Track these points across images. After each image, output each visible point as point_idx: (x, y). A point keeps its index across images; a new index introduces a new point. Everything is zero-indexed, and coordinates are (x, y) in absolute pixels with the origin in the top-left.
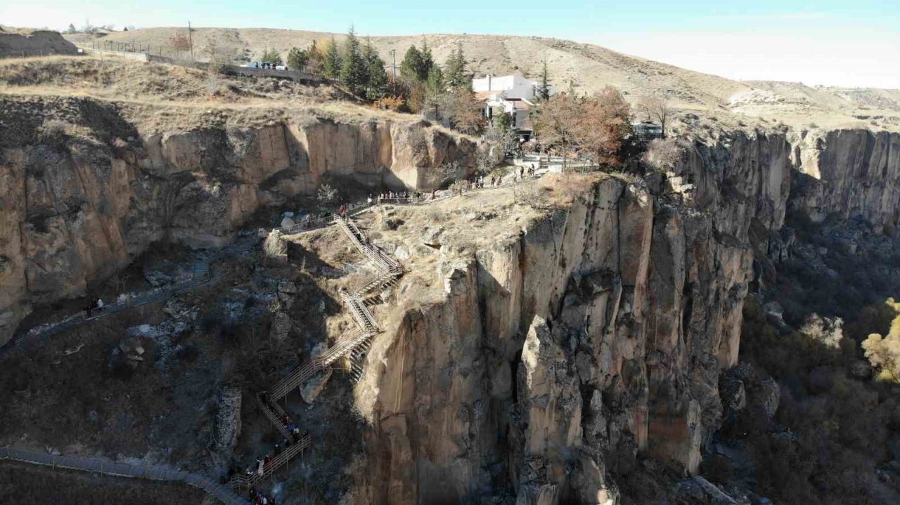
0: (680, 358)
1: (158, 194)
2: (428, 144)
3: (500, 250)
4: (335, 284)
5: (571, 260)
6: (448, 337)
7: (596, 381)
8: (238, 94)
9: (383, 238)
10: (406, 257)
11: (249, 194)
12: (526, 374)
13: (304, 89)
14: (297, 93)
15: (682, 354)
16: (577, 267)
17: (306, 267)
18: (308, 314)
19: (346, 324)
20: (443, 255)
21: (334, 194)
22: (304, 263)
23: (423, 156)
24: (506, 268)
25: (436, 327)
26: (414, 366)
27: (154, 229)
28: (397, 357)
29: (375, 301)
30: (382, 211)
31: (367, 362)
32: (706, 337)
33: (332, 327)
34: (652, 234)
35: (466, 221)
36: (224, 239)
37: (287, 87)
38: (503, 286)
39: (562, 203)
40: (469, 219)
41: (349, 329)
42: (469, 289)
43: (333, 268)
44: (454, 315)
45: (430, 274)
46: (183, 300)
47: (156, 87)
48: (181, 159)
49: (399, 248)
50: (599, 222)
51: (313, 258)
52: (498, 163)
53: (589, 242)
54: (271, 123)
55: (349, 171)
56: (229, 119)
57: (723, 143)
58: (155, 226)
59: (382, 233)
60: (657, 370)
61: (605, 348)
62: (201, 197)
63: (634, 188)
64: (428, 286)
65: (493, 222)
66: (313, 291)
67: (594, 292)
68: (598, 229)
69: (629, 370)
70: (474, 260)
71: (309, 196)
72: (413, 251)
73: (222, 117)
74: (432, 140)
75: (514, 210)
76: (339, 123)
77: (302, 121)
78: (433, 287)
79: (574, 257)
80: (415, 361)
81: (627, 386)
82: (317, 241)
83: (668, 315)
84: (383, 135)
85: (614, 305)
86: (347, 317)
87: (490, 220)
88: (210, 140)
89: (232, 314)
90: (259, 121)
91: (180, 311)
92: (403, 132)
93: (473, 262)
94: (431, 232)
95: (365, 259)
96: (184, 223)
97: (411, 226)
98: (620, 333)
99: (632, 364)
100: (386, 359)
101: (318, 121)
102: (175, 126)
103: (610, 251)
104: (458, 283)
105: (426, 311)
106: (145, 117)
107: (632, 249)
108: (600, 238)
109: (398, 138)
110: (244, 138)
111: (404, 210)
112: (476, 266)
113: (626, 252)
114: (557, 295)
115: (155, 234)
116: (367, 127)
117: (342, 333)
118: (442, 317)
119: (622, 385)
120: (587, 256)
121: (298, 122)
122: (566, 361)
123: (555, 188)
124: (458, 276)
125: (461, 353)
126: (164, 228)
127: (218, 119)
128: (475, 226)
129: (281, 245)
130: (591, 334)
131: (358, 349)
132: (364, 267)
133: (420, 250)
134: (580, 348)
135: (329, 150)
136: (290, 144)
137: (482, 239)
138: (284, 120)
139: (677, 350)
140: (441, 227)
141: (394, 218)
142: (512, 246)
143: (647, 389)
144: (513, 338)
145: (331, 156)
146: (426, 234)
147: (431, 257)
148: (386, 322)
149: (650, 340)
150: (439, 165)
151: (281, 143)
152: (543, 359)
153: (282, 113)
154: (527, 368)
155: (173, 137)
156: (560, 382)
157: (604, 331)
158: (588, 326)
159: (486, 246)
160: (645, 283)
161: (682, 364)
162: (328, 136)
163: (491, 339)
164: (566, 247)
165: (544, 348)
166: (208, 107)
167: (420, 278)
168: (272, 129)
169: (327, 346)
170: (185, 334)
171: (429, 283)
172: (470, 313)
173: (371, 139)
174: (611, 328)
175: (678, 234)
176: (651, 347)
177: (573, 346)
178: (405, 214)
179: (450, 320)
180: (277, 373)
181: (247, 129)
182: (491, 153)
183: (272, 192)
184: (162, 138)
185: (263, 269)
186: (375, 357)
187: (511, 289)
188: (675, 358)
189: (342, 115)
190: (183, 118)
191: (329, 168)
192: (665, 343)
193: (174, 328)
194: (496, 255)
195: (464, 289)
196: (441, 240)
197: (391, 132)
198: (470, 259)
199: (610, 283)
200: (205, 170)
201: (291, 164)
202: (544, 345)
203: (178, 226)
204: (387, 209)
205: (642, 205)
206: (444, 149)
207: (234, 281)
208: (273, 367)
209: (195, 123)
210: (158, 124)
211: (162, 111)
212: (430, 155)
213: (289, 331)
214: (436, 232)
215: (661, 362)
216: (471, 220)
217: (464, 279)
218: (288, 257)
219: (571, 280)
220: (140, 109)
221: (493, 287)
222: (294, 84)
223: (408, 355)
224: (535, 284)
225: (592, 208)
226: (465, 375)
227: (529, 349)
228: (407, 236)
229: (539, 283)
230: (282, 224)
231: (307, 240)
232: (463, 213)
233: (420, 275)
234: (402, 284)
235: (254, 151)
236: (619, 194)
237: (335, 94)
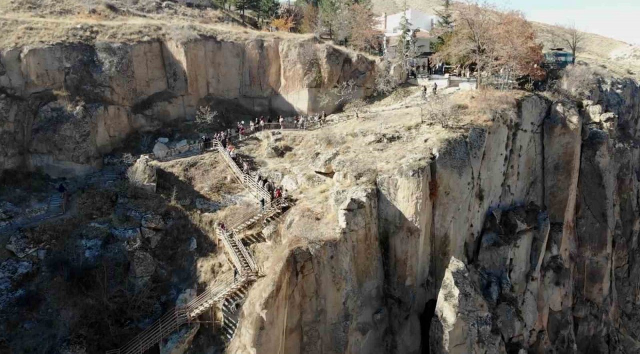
0: (612, 309)
1: (16, 115)
2: (320, 62)
3: (406, 176)
4: (210, 219)
5: (489, 192)
6: (344, 284)
7: (521, 338)
8: (116, 13)
9: (268, 166)
10: (294, 187)
11: (119, 116)
12: (442, 332)
13: (189, 11)
14: (181, 14)
15: (614, 304)
16: (496, 201)
17: (178, 199)
18: (175, 253)
19: (221, 266)
20: (337, 184)
21: (214, 117)
22: (174, 194)
23: (314, 75)
24: (414, 197)
25: (328, 269)
26: (300, 319)
27: (9, 154)
28: (278, 307)
29: (256, 239)
30: (268, 137)
31: (243, 313)
32: (630, 285)
33: (203, 269)
34: (581, 162)
35: (364, 144)
36: (88, 166)
37: (170, 8)
38: (410, 220)
39: (480, 122)
40: (368, 142)
41: (223, 272)
42: (368, 224)
43: (209, 200)
44: (351, 256)
45: (321, 205)
46: (29, 235)
47: (28, 5)
48: (42, 75)
49: (286, 177)
50: (521, 146)
51: (186, 189)
52: (400, 82)
53: (510, 170)
54: (146, 39)
55: (232, 95)
56: (100, 35)
57: (614, 88)
58: (10, 152)
59: (267, 160)
60: (586, 324)
61: (529, 298)
62: (61, 117)
63: (562, 107)
64: (318, 219)
65: (395, 145)
66: (184, 226)
67: (517, 231)
68: (520, 156)
69: (556, 324)
70: (374, 187)
71: (187, 121)
72: (302, 180)
73: (92, 32)
74: (325, 56)
75: (421, 131)
76: (222, 40)
77: (180, 37)
78: (324, 221)
79: (493, 188)
80: (302, 314)
81: (553, 343)
82: (193, 169)
83: (600, 258)
84: (271, 54)
85: (541, 246)
86: (222, 258)
87: (393, 143)
88: (76, 56)
89: (87, 254)
90: (133, 37)
91: (25, 248)
92: (293, 49)
93: (373, 190)
94: (323, 158)
95: (247, 190)
96: (43, 147)
97: (300, 152)
98: (547, 280)
99: (559, 317)
100: (265, 311)
101: (199, 37)
102: (37, 39)
103: (532, 183)
104: (355, 215)
105: (316, 249)
106: (8, 31)
107: (559, 180)
108: (522, 167)
109: (287, 56)
110: (115, 54)
111: (292, 135)
112: (376, 195)
113: (553, 183)
114: (472, 234)
115: (10, 161)
116: (253, 45)
117: (215, 277)
118: (335, 258)
119: (548, 341)
120: (507, 188)
121: (175, 38)
122: (490, 315)
123: (470, 105)
124: (355, 206)
125: (359, 303)
126: (21, 154)
127: (88, 33)
128: (375, 149)
129: (148, 172)
130: (513, 280)
131: (232, 298)
132: (244, 199)
133: (310, 178)
134: (502, 298)
135: (211, 71)
136: (167, 63)
137: (383, 164)
138: (161, 37)
139: (609, 299)
140: (335, 152)
141: (281, 144)
142: (422, 169)
143: (575, 346)
144: (422, 285)
145: (213, 78)
146: (317, 161)
147: (323, 187)
148: (267, 264)
149: (578, 288)
150: (333, 86)
151: (158, 62)
152: (463, 312)
153: (160, 29)
154: (443, 324)
155: (33, 52)
156: (483, 342)
157: (528, 277)
158: (510, 271)
159: (389, 171)
160: (573, 221)
161: (614, 316)
162: (210, 54)
163: (395, 286)
164: (483, 177)
165: (464, 299)
166: (79, 22)
167: (309, 210)
168: (147, 45)
169: (196, 294)
170: (28, 277)
171: (319, 216)
172: (369, 254)
173: (258, 59)
174: (537, 274)
175: (610, 163)
176: (578, 295)
177: (495, 296)
178: (294, 140)
179: (346, 262)
180: (133, 326)
181: (119, 44)
182: (392, 72)
183: (146, 116)
184: (21, 52)
185: (126, 200)
186: (251, 307)
187: (421, 224)
188: (607, 309)
189: (226, 33)
190: (47, 31)
191: (211, 91)
192: (595, 291)
193: (16, 269)
194: (402, 182)
195: (363, 224)
196: (334, 166)
197: (280, 50)
198: (370, 186)
199: (536, 220)
200: (67, 88)
201: (169, 86)
202: (464, 295)
203: (36, 152)
204: (273, 134)
205: (572, 127)
206: (339, 67)
207: (92, 214)
208: (129, 319)
209: (61, 37)
210: (19, 38)
211: (26, 25)
212: (323, 74)
213: (152, 274)
214: (329, 157)
215: (591, 313)
216: (370, 143)
217: (362, 210)
218: (158, 186)
219: (489, 216)
220: (4, 24)
221: (398, 221)
222: (178, 7)
223: (292, 305)
224: (449, 219)
225: (513, 130)
226: (364, 332)
227: (446, 300)
228: (296, 164)
229: (453, 217)
230: (154, 150)
231: (181, 168)
232: (360, 136)
233: (309, 207)
234: (287, 218)
235: (125, 68)
236: (544, 115)
237: (223, 18)
